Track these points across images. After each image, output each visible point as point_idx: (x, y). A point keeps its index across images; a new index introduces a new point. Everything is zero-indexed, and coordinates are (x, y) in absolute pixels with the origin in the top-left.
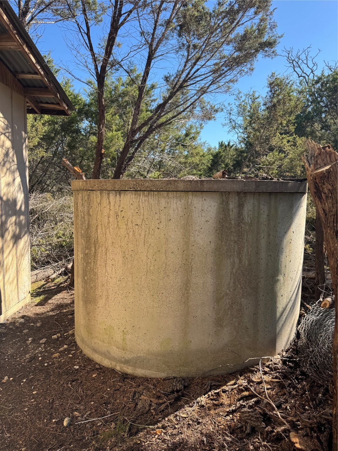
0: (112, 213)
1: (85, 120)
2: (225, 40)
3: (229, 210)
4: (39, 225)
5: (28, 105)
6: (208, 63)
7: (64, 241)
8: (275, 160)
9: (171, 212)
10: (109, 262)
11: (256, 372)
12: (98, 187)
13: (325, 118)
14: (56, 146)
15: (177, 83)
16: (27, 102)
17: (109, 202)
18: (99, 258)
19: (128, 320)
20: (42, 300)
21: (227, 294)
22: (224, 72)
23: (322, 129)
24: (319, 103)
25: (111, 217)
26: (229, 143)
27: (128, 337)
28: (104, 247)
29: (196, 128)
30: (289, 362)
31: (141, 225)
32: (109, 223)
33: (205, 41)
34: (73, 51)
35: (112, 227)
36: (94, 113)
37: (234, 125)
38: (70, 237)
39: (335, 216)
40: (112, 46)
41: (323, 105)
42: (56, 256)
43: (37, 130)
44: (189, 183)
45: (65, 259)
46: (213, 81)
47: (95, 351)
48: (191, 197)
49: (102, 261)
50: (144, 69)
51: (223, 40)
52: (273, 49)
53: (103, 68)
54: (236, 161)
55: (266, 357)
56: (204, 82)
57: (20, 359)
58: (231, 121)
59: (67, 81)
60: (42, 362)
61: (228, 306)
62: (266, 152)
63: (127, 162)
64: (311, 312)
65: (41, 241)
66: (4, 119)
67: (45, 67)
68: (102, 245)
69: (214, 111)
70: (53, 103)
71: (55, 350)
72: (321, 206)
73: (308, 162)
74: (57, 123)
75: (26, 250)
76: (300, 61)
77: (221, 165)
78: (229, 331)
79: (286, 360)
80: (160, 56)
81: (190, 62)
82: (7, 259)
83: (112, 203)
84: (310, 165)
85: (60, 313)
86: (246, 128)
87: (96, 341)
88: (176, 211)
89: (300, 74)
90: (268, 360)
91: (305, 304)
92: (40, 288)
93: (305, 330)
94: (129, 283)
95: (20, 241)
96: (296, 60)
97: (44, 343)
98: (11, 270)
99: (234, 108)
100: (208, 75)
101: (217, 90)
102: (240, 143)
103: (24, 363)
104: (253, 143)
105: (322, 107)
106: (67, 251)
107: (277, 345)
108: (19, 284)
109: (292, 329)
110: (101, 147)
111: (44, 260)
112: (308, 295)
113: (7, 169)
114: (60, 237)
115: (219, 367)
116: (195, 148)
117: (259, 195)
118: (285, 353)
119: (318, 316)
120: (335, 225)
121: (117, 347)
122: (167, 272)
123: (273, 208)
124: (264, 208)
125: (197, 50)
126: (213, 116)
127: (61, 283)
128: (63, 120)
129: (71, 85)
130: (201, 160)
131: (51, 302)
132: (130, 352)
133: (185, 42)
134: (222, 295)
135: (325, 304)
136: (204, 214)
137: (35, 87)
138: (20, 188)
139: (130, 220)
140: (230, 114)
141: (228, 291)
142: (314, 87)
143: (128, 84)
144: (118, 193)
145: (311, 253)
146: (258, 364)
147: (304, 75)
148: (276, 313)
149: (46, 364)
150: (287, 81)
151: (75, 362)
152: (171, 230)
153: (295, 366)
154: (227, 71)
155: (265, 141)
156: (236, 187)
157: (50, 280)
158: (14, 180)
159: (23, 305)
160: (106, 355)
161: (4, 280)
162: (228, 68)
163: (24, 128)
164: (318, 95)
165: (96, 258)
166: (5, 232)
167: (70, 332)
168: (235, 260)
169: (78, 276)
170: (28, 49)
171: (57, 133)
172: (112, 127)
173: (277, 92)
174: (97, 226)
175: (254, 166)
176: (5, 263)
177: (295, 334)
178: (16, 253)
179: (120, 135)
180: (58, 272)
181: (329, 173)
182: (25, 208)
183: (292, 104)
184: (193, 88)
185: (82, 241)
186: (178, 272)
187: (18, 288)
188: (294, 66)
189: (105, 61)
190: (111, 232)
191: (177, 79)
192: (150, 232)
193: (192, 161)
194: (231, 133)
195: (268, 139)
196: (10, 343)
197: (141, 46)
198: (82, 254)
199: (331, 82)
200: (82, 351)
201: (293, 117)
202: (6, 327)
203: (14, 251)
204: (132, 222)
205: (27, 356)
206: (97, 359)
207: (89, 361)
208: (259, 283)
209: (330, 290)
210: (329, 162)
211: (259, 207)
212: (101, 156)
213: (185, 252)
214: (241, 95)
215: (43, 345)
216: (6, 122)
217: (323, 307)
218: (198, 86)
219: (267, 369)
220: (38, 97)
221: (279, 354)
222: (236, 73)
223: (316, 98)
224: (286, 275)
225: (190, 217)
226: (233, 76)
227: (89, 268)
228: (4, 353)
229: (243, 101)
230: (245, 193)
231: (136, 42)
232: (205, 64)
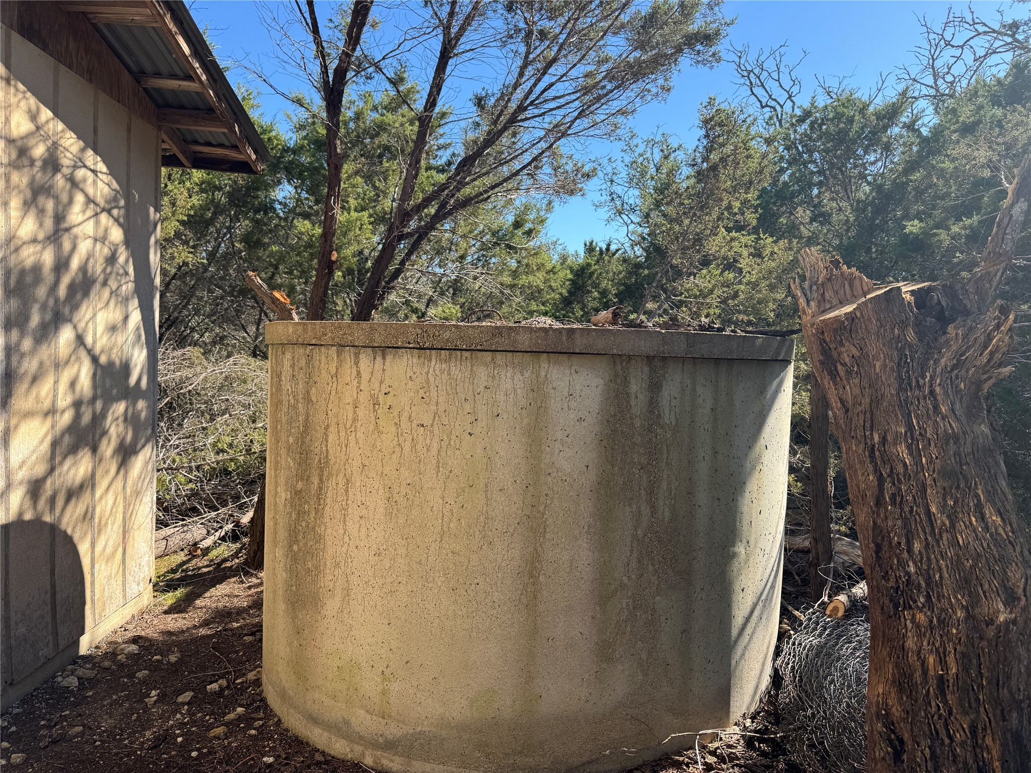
0: (363, 397)
1: (286, 183)
2: (611, 25)
3: (628, 394)
4: (171, 420)
5: (164, 146)
6: (573, 73)
7: (231, 460)
8: (714, 287)
9: (501, 397)
10: (354, 512)
11: (687, 765)
12: (333, 339)
13: (818, 196)
14: (216, 240)
15: (502, 111)
16: (163, 141)
17: (359, 373)
18: (328, 501)
19: (393, 647)
20: (179, 600)
21: (622, 586)
22: (605, 91)
23: (813, 220)
24: (805, 164)
25: (362, 407)
26: (609, 245)
27: (395, 687)
28: (342, 475)
29: (538, 211)
30: (761, 741)
31: (432, 426)
32: (355, 420)
33: (566, 24)
34: (273, 32)
35: (363, 429)
36: (308, 169)
37: (619, 207)
38: (247, 450)
39: (868, 416)
40: (363, 24)
41: (815, 170)
42: (212, 494)
43: (174, 204)
44: (543, 334)
45: (234, 502)
46: (583, 111)
47: (314, 720)
48: (545, 365)
49: (336, 507)
50: (431, 79)
51: (605, 24)
52: (712, 49)
53: (341, 73)
54: (625, 284)
55: (710, 731)
56: (562, 112)
57: (131, 743)
58: (613, 196)
59: (246, 94)
60: (184, 748)
61: (626, 613)
62: (694, 268)
63: (388, 283)
64: (805, 628)
65: (177, 459)
66: (110, 177)
67: (209, 65)
68: (338, 471)
69: (583, 176)
70: (221, 146)
71: (215, 719)
72: (835, 392)
73: (805, 296)
74: (219, 189)
75: (148, 480)
76: (765, 74)
77: (590, 292)
78: (626, 672)
79: (754, 737)
80: (468, 51)
81: (530, 68)
82: (104, 501)
83: (365, 375)
84: (808, 302)
85: (225, 630)
86: (647, 216)
87: (317, 696)
88: (512, 396)
89: (764, 101)
90: (715, 737)
91: (790, 608)
92: (173, 571)
93: (793, 667)
94: (400, 560)
95: (133, 458)
96: (756, 71)
97: (188, 703)
98: (110, 527)
99: (621, 170)
100: (573, 97)
101: (591, 132)
102: (632, 246)
103: (141, 750)
104: (666, 248)
105: (812, 173)
106: (239, 483)
107: (732, 703)
108: (127, 561)
109: (763, 664)
110: (331, 246)
111: (183, 504)
112: (791, 589)
113: (111, 293)
114: (223, 451)
115: (604, 755)
116: (535, 254)
117: (694, 364)
118: (749, 720)
119: (820, 636)
120: (868, 433)
121: (367, 711)
122: (490, 533)
123: (724, 393)
124: (705, 395)
125: (548, 43)
126: (580, 186)
127: (225, 560)
128: (235, 182)
129: (255, 103)
130: (549, 280)
131: (203, 604)
132: (399, 721)
133: (522, 25)
134: (613, 587)
135: (836, 609)
136: (573, 404)
137: (183, 107)
138: (139, 336)
139: (405, 415)
140: (612, 181)
141: (625, 579)
142: (795, 131)
143: (385, 108)
144: (379, 353)
145: (800, 494)
146: (693, 748)
147: (773, 103)
148: (730, 629)
149: (194, 754)
150: (742, 117)
151: (265, 747)
152: (500, 439)
153: (773, 751)
154: (612, 91)
155: (694, 245)
156: (646, 346)
157: (199, 552)
158: (126, 318)
159: (135, 611)
160: (339, 729)
161: (93, 552)
162: (615, 84)
163: (153, 200)
164: (803, 147)
165: (322, 502)
166: (100, 439)
167: (251, 676)
168: (643, 509)
169: (275, 544)
170: (175, 24)
171: (219, 210)
172: (347, 202)
173: (721, 140)
174: (327, 427)
175: (668, 298)
176: (98, 510)
177: (769, 678)
178: (124, 487)
179: (366, 219)
180: (217, 534)
181: (853, 320)
182: (148, 383)
183: (751, 165)
184: (537, 125)
185: (288, 462)
186: (513, 534)
187: (124, 570)
188: (751, 83)
189: (346, 57)
190: (360, 442)
191: (502, 103)
192: (452, 442)
193: (529, 283)
194: (613, 223)
195: (698, 240)
196: (105, 703)
197: (430, 30)
198: (286, 490)
199: (832, 120)
200: (280, 720)
201: (752, 195)
202: (94, 665)
203: (119, 483)
204: (410, 417)
205: (148, 734)
206: (316, 739)
207: (299, 744)
208: (694, 562)
209: (844, 578)
210: (849, 297)
211: (694, 389)
212: (328, 267)
213: (530, 488)
214: (635, 141)
215: (186, 707)
216: (115, 185)
217: (830, 616)
218: (548, 121)
219: (711, 759)
220: (189, 130)
221: (736, 724)
222: (633, 95)
223: (800, 154)
224: (752, 543)
225: (542, 410)
226: (625, 103)
227: (304, 524)
228: (90, 728)
229: (641, 155)
230: (664, 359)
231: (417, 22)
232: (567, 72)
